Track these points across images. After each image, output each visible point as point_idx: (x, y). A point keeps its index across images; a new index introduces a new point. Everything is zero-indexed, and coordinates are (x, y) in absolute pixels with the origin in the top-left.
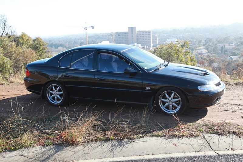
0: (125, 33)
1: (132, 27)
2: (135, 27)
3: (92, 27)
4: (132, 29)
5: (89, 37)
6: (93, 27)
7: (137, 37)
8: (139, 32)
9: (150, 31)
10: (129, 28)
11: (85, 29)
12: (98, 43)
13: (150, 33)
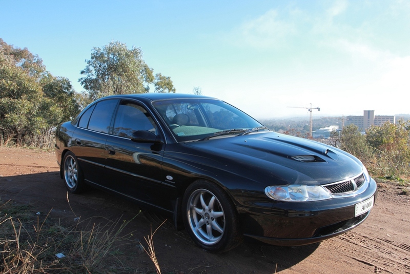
0: (360, 117)
1: (369, 111)
2: (373, 111)
3: (317, 108)
4: (369, 113)
5: (314, 120)
6: (319, 109)
7: (375, 122)
8: (378, 118)
9: (393, 117)
10: (365, 111)
11: (309, 110)
12: (325, 127)
13: (393, 118)
